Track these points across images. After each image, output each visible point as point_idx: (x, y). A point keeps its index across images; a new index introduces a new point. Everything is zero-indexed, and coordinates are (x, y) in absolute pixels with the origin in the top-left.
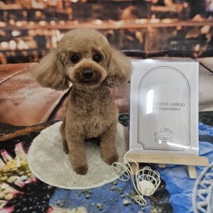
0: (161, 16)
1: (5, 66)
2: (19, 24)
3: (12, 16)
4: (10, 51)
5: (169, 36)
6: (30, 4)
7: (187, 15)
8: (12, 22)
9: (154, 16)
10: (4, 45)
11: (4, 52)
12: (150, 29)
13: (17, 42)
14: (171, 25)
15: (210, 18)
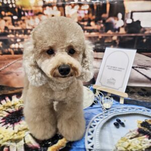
0: (90, 31)
1: (13, 55)
2: (20, 36)
3: (18, 32)
4: (15, 48)
5: (95, 41)
6: (26, 27)
8: (17, 35)
9: (86, 31)
10: (13, 46)
11: (13, 49)
13: (19, 44)
14: (96, 36)
15: (117, 32)
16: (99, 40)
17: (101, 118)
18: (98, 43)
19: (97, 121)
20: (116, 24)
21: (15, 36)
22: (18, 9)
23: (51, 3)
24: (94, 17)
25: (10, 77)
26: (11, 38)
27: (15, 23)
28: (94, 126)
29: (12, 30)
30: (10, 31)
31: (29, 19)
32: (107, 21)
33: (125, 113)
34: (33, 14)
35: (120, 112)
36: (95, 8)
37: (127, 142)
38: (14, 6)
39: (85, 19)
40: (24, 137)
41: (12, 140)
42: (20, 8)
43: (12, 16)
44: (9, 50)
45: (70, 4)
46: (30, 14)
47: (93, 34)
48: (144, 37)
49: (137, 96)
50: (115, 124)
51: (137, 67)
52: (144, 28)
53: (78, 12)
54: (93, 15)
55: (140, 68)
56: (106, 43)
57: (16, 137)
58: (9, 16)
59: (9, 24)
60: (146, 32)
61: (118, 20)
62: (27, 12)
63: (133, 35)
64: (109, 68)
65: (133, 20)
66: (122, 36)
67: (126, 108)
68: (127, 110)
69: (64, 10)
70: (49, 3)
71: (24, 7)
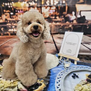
0: (56, 22)
1: (10, 36)
2: (15, 24)
3: (13, 22)
4: (11, 32)
5: (59, 28)
7: (64, 22)
9: (53, 22)
10: (10, 30)
11: (10, 32)
12: (53, 26)
13: (14, 29)
14: (60, 25)
15: (72, 22)
16: (61, 27)
17: (64, 73)
18: (61, 29)
19: (62, 75)
20: (71, 18)
21: (12, 24)
22: (14, 8)
23: (34, 5)
24: (58, 14)
25: (7, 49)
26: (9, 25)
27: (12, 17)
28: (60, 77)
29: (10, 21)
30: (9, 22)
31: (20, 14)
32: (66, 16)
33: (78, 70)
34: (23, 12)
35: (75, 69)
36: (59, 8)
37: (80, 87)
38: (11, 7)
39: (53, 15)
40: (17, 85)
41: (10, 87)
42: (15, 8)
43: (10, 13)
44: (8, 32)
45: (45, 6)
46: (21, 11)
47: (58, 24)
48: (87, 25)
49: (84, 60)
50: (72, 76)
51: (83, 43)
52: (87, 20)
53: (49, 11)
54: (58, 13)
55: (85, 43)
56: (66, 29)
57: (12, 85)
58: (8, 12)
59: (8, 17)
60: (89, 23)
61: (72, 15)
62: (19, 10)
63: (81, 24)
64: (67, 44)
65: (81, 15)
66: (75, 25)
67: (79, 67)
68: (79, 68)
69: (41, 9)
70: (32, 6)
71: (17, 7)
